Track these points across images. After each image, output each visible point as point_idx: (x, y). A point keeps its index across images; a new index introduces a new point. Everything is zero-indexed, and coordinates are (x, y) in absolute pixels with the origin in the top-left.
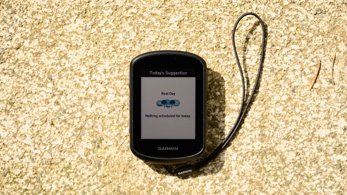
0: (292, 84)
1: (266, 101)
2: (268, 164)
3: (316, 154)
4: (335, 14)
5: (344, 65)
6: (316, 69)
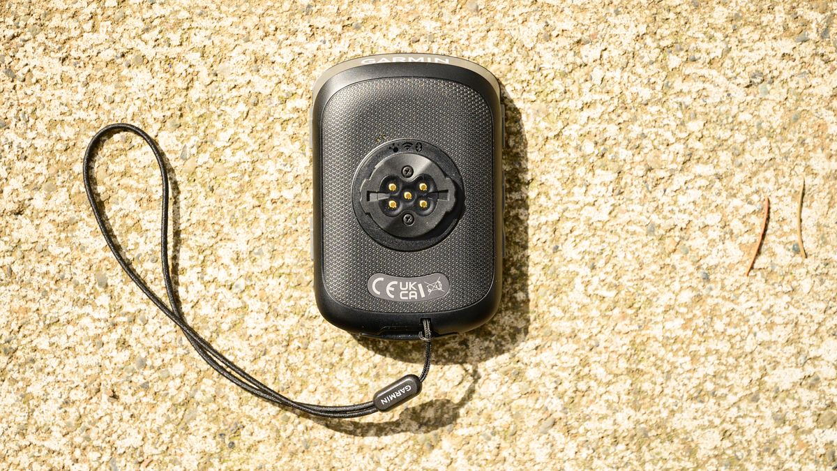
0: (702, 262)
1: (640, 308)
2: (655, 464)
3: (773, 431)
4: (798, 83)
5: (827, 207)
6: (759, 222)
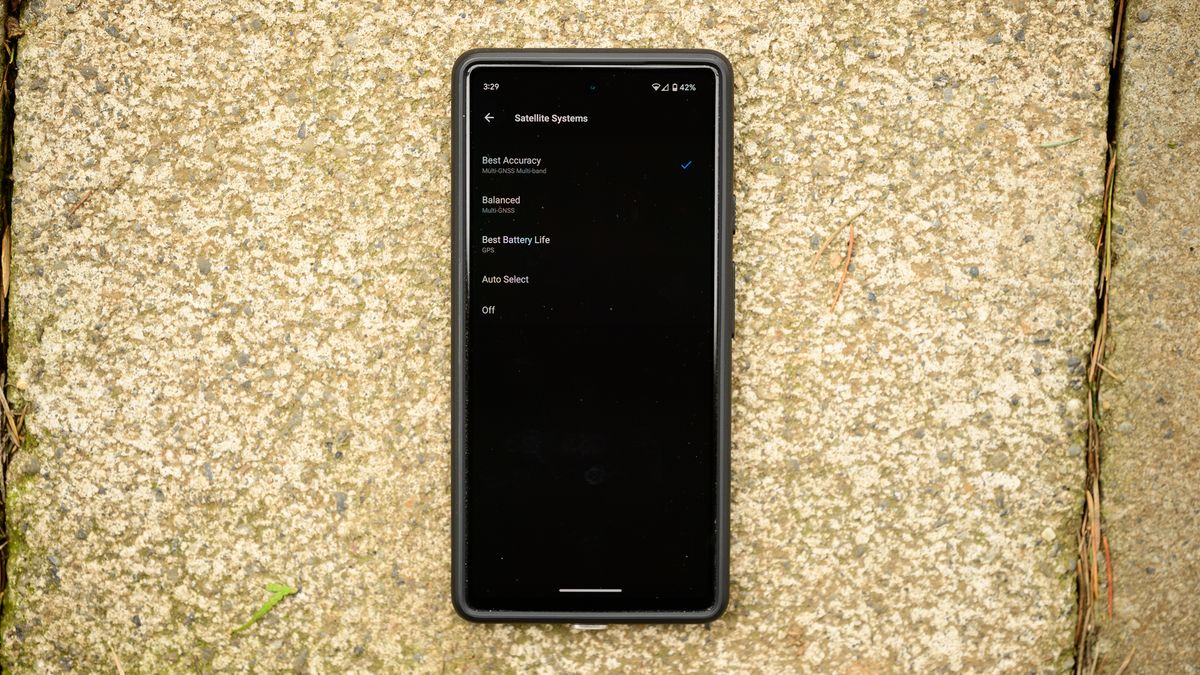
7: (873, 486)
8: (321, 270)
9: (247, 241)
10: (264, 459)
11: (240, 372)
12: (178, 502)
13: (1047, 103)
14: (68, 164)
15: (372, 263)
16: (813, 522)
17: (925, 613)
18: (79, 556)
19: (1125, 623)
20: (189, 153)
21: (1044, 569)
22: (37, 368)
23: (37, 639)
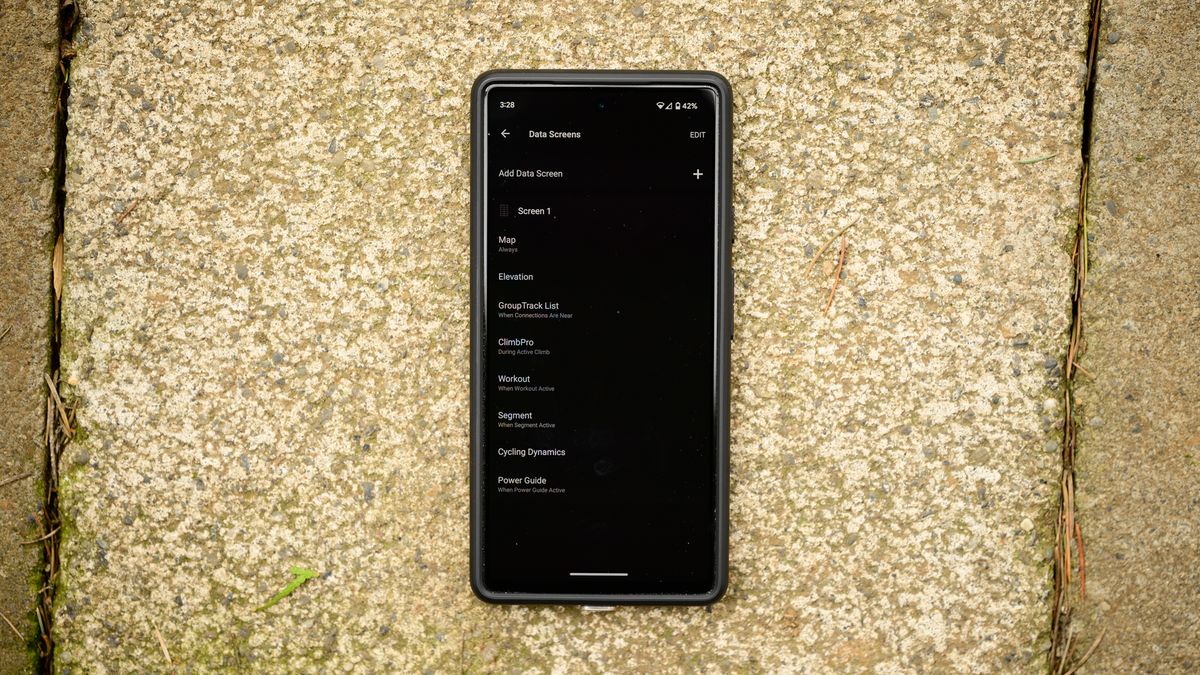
7: (863, 479)
8: (350, 276)
9: (282, 248)
10: (297, 451)
11: (275, 369)
12: (217, 491)
13: (1025, 122)
14: (116, 176)
15: (397, 269)
16: (807, 512)
17: (912, 598)
18: (125, 540)
19: (1096, 605)
20: (229, 167)
21: (1023, 557)
22: (87, 366)
23: (87, 618)
